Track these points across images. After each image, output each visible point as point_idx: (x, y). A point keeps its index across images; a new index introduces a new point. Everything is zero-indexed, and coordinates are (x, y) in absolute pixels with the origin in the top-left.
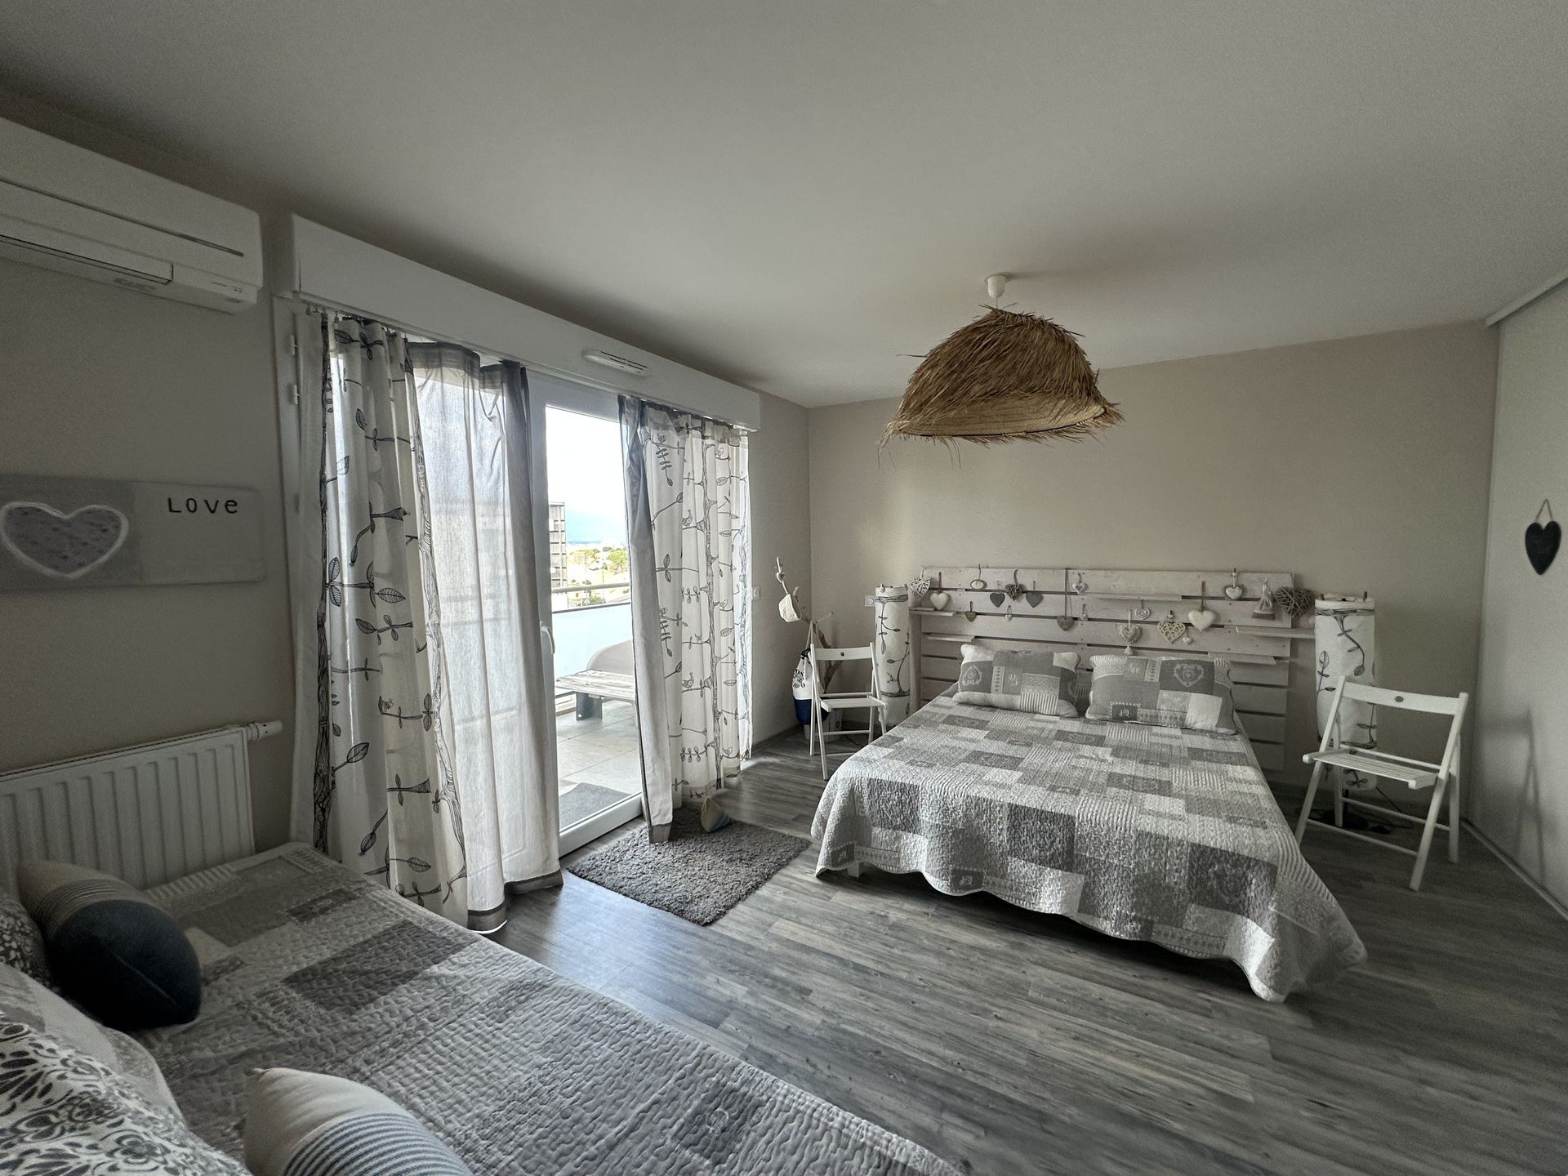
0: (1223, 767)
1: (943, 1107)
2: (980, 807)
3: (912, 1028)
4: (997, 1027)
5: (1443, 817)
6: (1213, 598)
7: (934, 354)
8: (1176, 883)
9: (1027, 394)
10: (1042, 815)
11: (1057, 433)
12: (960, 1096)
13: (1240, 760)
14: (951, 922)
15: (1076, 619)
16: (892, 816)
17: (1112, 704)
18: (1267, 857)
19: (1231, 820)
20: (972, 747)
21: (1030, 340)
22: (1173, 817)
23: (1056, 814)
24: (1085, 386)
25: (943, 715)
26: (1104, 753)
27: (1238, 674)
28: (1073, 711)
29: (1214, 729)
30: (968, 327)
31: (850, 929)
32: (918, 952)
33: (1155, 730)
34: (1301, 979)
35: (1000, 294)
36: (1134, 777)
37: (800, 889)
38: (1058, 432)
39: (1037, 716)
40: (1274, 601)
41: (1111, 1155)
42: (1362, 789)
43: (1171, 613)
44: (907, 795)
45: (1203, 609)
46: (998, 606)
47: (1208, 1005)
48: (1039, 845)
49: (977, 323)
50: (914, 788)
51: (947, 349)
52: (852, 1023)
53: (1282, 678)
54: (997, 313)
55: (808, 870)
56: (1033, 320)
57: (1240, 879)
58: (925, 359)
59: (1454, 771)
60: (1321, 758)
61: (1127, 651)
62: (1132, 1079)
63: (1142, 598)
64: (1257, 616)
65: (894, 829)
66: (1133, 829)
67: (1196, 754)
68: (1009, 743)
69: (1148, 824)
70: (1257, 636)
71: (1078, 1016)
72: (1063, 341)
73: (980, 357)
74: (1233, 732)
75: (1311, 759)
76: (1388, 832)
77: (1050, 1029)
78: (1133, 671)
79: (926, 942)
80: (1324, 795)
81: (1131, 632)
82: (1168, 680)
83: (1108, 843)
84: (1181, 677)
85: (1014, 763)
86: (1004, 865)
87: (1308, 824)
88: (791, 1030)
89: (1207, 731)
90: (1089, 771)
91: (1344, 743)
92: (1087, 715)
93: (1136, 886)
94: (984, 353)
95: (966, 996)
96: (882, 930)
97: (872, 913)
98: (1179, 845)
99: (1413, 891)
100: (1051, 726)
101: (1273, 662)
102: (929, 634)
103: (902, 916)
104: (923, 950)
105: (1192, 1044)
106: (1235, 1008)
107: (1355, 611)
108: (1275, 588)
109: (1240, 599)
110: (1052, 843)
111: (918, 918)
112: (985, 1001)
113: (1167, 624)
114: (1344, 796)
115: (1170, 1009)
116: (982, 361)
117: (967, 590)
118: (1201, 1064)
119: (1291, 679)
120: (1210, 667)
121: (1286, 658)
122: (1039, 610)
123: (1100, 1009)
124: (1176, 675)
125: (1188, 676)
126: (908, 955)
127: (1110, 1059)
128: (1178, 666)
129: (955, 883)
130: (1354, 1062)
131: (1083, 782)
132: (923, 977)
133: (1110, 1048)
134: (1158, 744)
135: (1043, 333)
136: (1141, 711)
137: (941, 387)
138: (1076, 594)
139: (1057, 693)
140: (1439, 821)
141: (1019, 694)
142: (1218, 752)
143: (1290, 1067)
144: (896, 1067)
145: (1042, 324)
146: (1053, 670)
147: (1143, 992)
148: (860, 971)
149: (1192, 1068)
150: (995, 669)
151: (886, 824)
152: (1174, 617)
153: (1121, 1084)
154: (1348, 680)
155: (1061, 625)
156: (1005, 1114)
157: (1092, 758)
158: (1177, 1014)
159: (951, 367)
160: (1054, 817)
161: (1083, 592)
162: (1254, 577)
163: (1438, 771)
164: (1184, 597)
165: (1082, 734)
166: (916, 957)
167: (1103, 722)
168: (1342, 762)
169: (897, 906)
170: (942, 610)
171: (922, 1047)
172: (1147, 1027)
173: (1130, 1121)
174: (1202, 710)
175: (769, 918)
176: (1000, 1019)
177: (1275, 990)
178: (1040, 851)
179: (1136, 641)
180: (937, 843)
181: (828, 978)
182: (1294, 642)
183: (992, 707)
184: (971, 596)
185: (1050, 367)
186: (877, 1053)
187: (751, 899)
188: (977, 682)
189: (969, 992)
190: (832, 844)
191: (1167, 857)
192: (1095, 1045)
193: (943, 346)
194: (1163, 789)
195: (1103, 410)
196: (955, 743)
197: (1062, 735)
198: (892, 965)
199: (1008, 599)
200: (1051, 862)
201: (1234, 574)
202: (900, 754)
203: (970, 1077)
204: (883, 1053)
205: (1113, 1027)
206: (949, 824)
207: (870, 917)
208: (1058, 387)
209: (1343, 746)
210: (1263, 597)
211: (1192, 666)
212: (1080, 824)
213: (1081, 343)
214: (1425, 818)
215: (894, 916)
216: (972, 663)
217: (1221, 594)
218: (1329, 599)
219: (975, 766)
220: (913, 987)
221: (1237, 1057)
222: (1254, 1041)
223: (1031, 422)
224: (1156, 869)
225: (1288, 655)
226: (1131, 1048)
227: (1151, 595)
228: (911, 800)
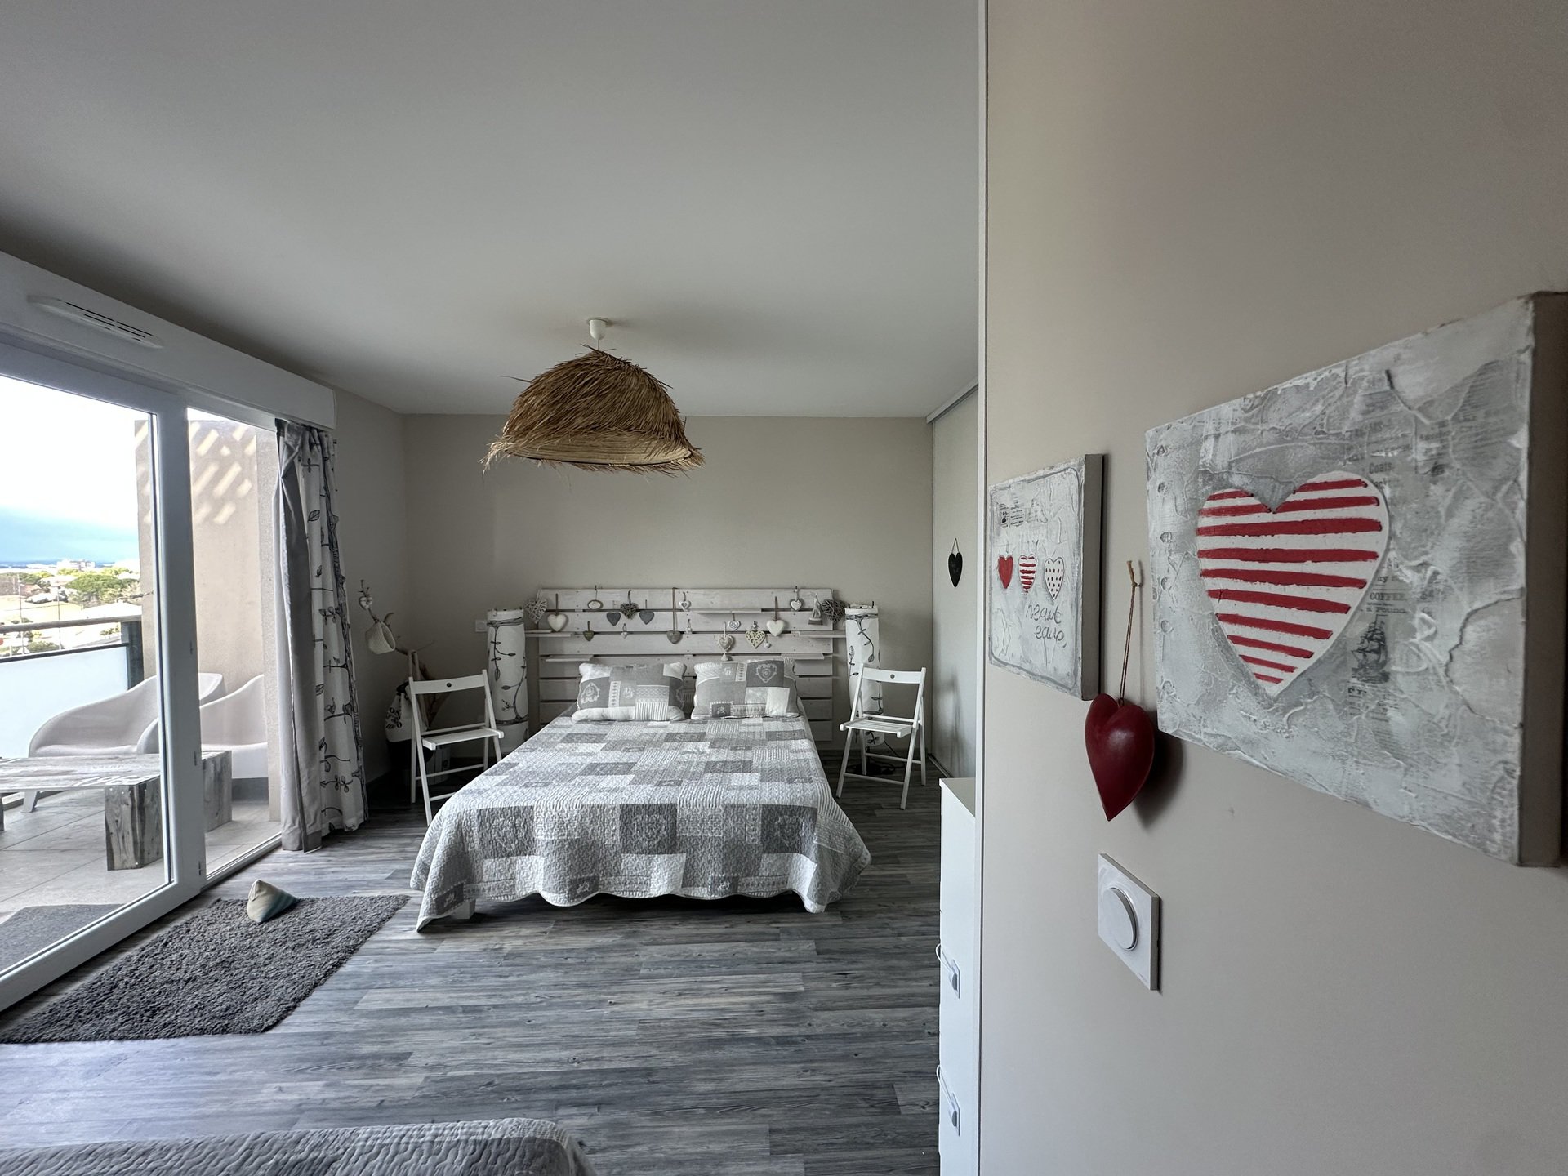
0: (788, 742)
1: (559, 1104)
2: (595, 813)
3: (527, 1046)
4: (612, 1012)
5: (917, 756)
6: (784, 610)
7: (538, 381)
8: (753, 841)
9: (624, 432)
10: (649, 809)
11: (656, 468)
12: (576, 1087)
13: (800, 735)
14: (571, 934)
15: (682, 633)
16: (506, 844)
17: (711, 704)
18: (810, 804)
19: (790, 781)
20: (589, 760)
21: (627, 384)
22: (751, 788)
23: (661, 805)
24: (674, 431)
25: (561, 735)
26: (703, 746)
27: (801, 670)
28: (680, 715)
29: (785, 714)
30: (570, 362)
31: (455, 974)
32: (535, 972)
33: (744, 721)
34: (835, 890)
35: (601, 337)
36: (726, 761)
37: (395, 951)
38: (657, 466)
39: (650, 724)
40: (822, 611)
41: (703, 1077)
42: (876, 744)
43: (755, 623)
44: (522, 817)
45: (777, 619)
46: (614, 625)
47: (778, 931)
48: (648, 837)
49: (579, 360)
50: (529, 809)
51: (550, 379)
52: (459, 1067)
53: (827, 669)
54: (598, 354)
55: (406, 928)
56: (630, 367)
57: (795, 824)
58: (530, 384)
59: (921, 722)
60: (851, 727)
61: (724, 658)
62: (722, 1010)
63: (733, 612)
64: (812, 623)
65: (508, 856)
66: (721, 803)
67: (771, 736)
68: (624, 751)
69: (732, 797)
70: (813, 638)
71: (680, 976)
72: (655, 389)
73: (582, 393)
74: (797, 714)
75: (845, 727)
76: (891, 773)
77: (659, 995)
78: (727, 674)
79: (543, 959)
80: (855, 754)
81: (726, 641)
82: (753, 680)
83: (703, 820)
84: (761, 674)
85: (627, 768)
86: (618, 863)
87: (846, 777)
88: (386, 1104)
89: (780, 717)
90: (690, 763)
91: (865, 713)
92: (693, 717)
93: (725, 851)
94: (586, 389)
95: (583, 995)
96: (496, 963)
97: (485, 950)
98: (754, 809)
99: (903, 809)
100: (662, 731)
101: (823, 658)
102: (547, 656)
103: (519, 943)
104: (542, 967)
105: (765, 965)
106: (794, 927)
107: (867, 616)
108: (821, 600)
109: (800, 610)
110: (659, 832)
111: (536, 939)
112: (600, 993)
113: (751, 633)
114: (867, 752)
115: (751, 944)
116: (585, 395)
117: (584, 611)
118: (771, 977)
119: (835, 669)
120: (781, 665)
121: (830, 654)
122: (651, 627)
123: (698, 963)
124: (758, 674)
125: (766, 673)
126: (524, 978)
127: (706, 1000)
128: (759, 666)
129: (572, 895)
130: (863, 938)
131: (685, 774)
132: (538, 993)
133: (705, 992)
134: (745, 732)
135: (638, 379)
136: (733, 707)
137: (544, 415)
138: (681, 610)
139: (667, 700)
140: (914, 759)
141: (634, 705)
142: (786, 732)
143: (827, 956)
144: (511, 1090)
145: (637, 371)
146: (662, 680)
147: (732, 938)
148: (469, 1012)
149: (764, 983)
150: (612, 684)
151: (498, 853)
152: (757, 626)
153: (713, 1017)
154: (866, 666)
155: (670, 638)
156: (616, 1084)
157: (694, 752)
158: (755, 947)
159: (555, 396)
160: (660, 809)
161: (687, 608)
162: (808, 592)
163: (912, 724)
164: (763, 610)
165: (687, 733)
166: (532, 977)
167: (705, 721)
168: (864, 726)
169: (514, 934)
170: (560, 631)
171: (538, 1059)
172: (732, 965)
173: (718, 1043)
174: (776, 700)
175: (353, 995)
176: (615, 1003)
177: (819, 903)
178: (649, 842)
179: (730, 649)
180: (553, 859)
181: (431, 1032)
182: (835, 641)
183: (608, 720)
184: (588, 616)
185: (644, 410)
186: (489, 1084)
187: (331, 982)
188: (596, 699)
189: (586, 990)
190: (436, 889)
191: (746, 821)
192: (693, 994)
193: (548, 375)
194: (746, 767)
195: (690, 453)
196: (572, 760)
197: (671, 737)
198: (507, 994)
199: (623, 618)
200: (658, 850)
201: (796, 590)
202: (515, 780)
203: (585, 1067)
204: (497, 1082)
205: (708, 975)
206: (565, 837)
207: (483, 954)
208: (651, 428)
209: (865, 715)
210: (815, 608)
211: (769, 666)
212: (681, 809)
213: (670, 393)
214: (907, 758)
215: (509, 945)
216: (590, 681)
217: (787, 607)
218: (854, 607)
219: (590, 778)
220: (528, 1006)
221: (795, 962)
222: (806, 947)
223: (631, 456)
224: (739, 833)
225: (832, 651)
226: (719, 986)
227: (740, 609)
228: (525, 822)
